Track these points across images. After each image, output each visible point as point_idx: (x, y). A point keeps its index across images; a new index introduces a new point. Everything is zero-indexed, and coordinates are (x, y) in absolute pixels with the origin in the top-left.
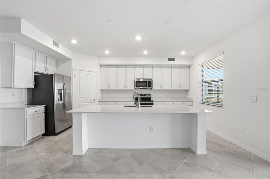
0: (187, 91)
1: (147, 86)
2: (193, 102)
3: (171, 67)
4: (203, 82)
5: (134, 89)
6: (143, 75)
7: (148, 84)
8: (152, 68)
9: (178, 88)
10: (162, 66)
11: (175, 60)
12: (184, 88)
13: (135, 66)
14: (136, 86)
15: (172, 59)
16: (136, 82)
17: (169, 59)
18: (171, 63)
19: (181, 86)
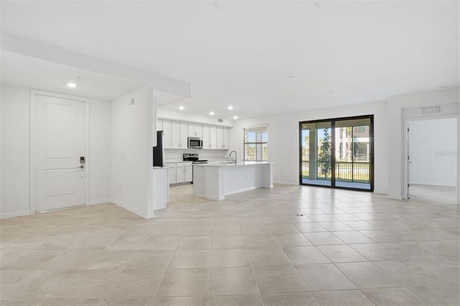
0: (225, 151)
1: (199, 146)
3: (217, 127)
4: (245, 143)
5: (187, 148)
6: (196, 134)
7: (200, 143)
8: (203, 126)
9: (221, 148)
10: (210, 126)
11: (223, 121)
12: (225, 148)
13: (188, 123)
14: (190, 145)
15: (221, 121)
16: (191, 141)
17: (219, 120)
18: (220, 124)
19: (223, 146)
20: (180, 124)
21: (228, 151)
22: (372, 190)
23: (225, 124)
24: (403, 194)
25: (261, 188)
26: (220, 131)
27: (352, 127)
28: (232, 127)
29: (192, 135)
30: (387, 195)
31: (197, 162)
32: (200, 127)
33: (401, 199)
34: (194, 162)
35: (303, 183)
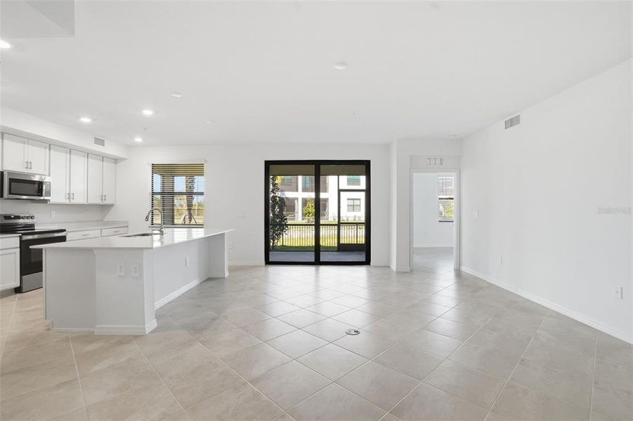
0: (105, 208)
1: (41, 196)
2: (127, 227)
3: (88, 154)
4: (153, 193)
6: (28, 165)
7: (44, 188)
8: (50, 149)
9: (99, 202)
10: (70, 150)
11: (105, 143)
12: (107, 202)
13: (3, 134)
14: (10, 193)
15: (100, 142)
16: (11, 181)
18: (98, 148)
19: (103, 197)
21: (113, 209)
22: (367, 262)
23: (109, 149)
25: (205, 281)
26: (95, 164)
28: (125, 159)
32: (42, 150)
35: (270, 260)
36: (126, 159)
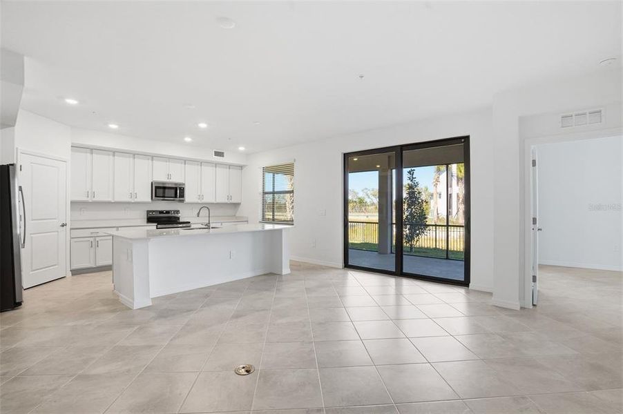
0: (236, 205)
1: (176, 197)
2: (248, 221)
3: (216, 165)
4: (265, 193)
5: (150, 200)
6: (169, 176)
7: (178, 191)
8: (185, 164)
9: (225, 200)
10: (201, 163)
11: (225, 155)
12: (233, 201)
13: (153, 157)
14: (156, 196)
15: (219, 154)
16: (156, 188)
17: (215, 152)
18: (221, 159)
19: (229, 197)
20: (114, 156)
21: (241, 206)
22: (465, 283)
24: (522, 297)
25: (265, 275)
27: (447, 165)
29: (161, 178)
30: (491, 294)
31: (176, 226)
32: (179, 165)
33: (518, 308)
34: (159, 226)
35: (350, 264)
36: (246, 166)
